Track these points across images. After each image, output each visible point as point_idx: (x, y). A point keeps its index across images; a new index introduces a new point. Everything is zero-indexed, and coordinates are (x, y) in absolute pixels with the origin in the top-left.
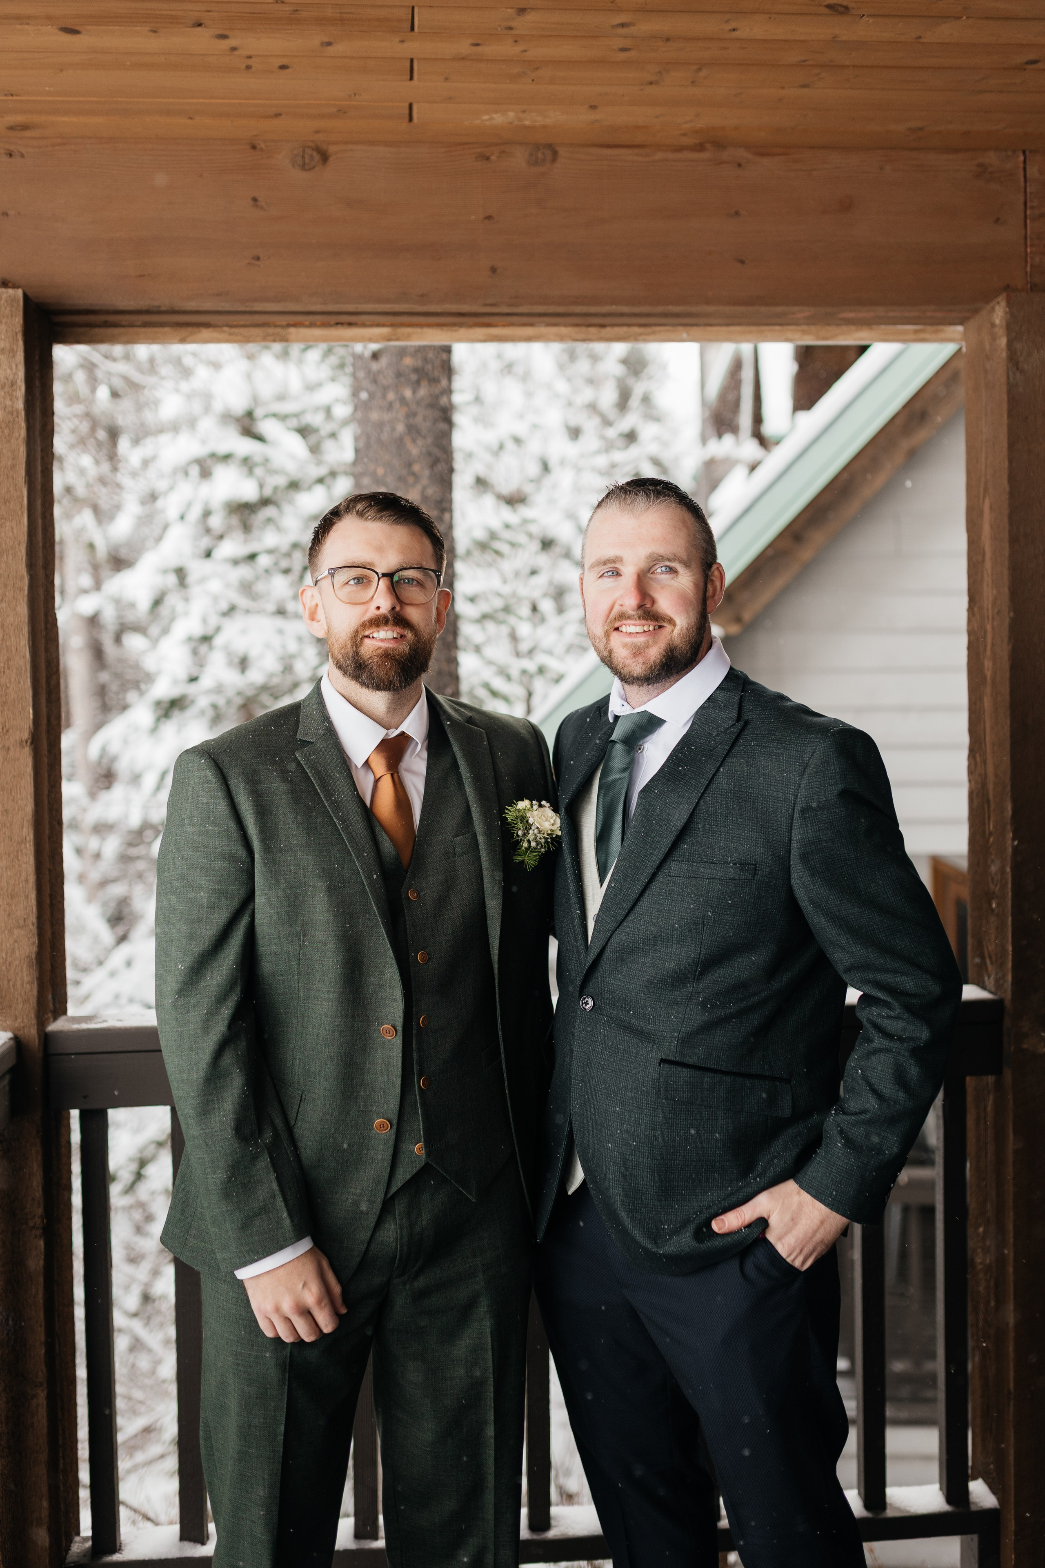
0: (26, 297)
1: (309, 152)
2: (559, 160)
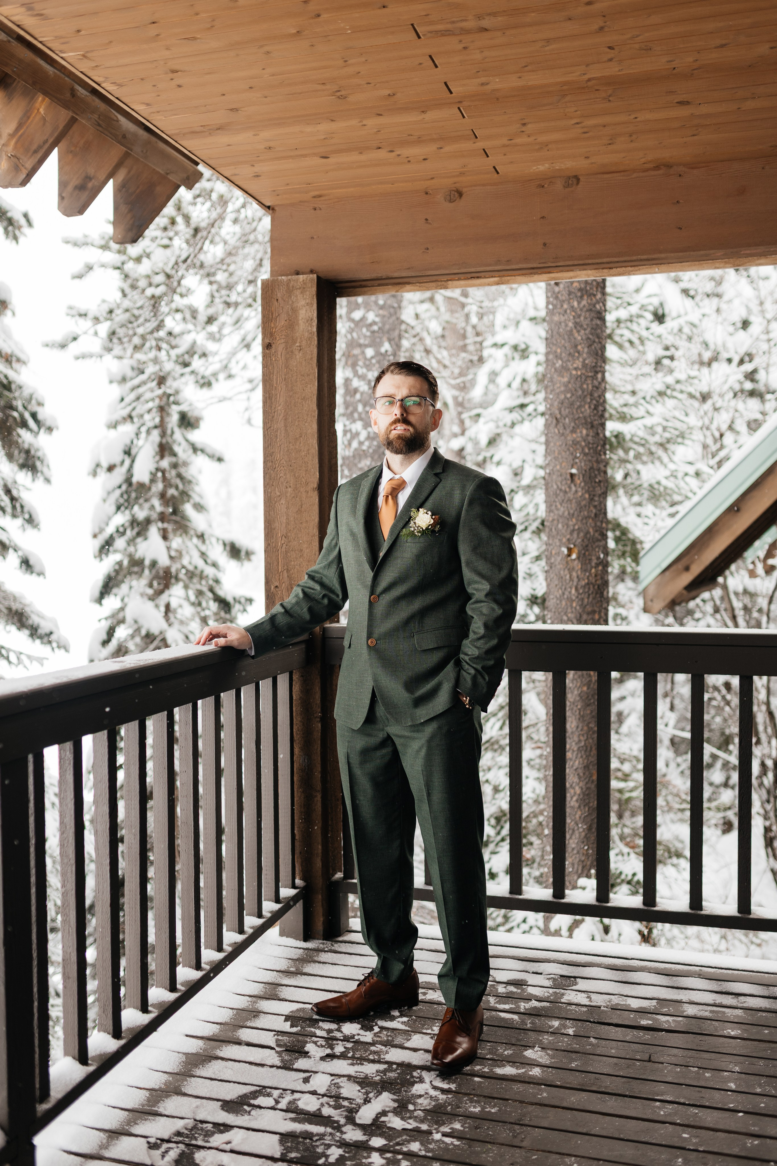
1: (453, 192)
2: (581, 183)
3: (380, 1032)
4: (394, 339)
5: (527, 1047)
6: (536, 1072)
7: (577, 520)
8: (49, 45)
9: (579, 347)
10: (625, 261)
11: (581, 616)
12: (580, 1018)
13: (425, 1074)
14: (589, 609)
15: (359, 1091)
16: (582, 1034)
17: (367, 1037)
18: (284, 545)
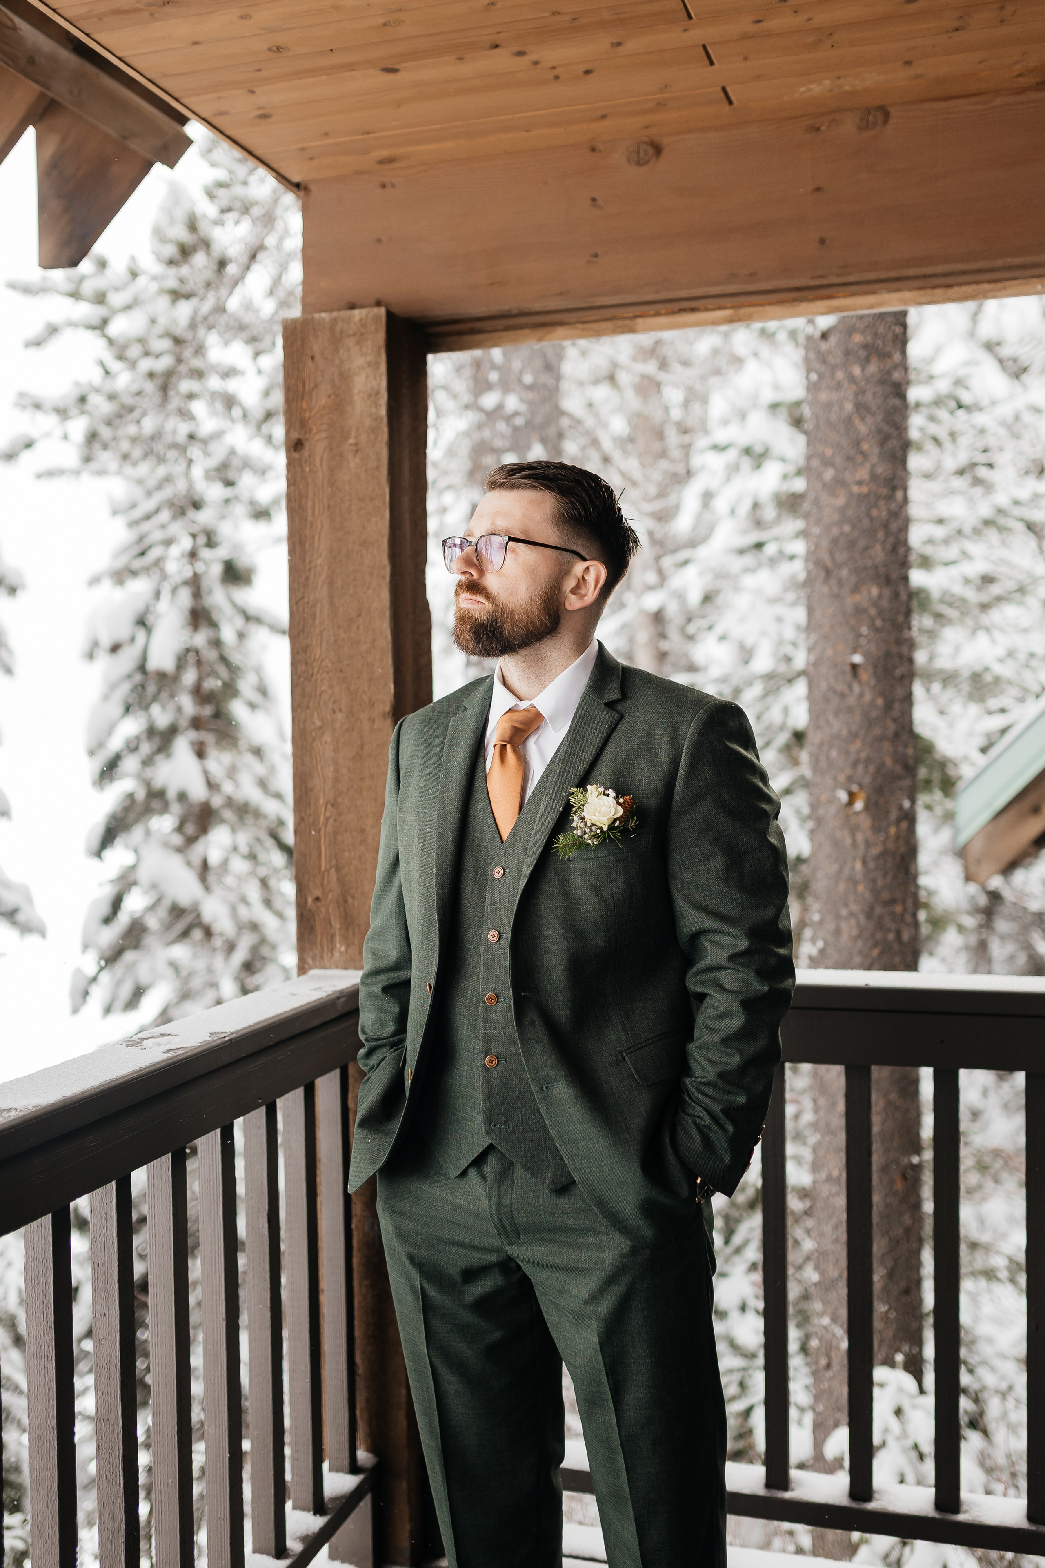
0: (390, 315)
1: (643, 147)
2: (891, 120)
10: (979, 271)
18: (331, 821)
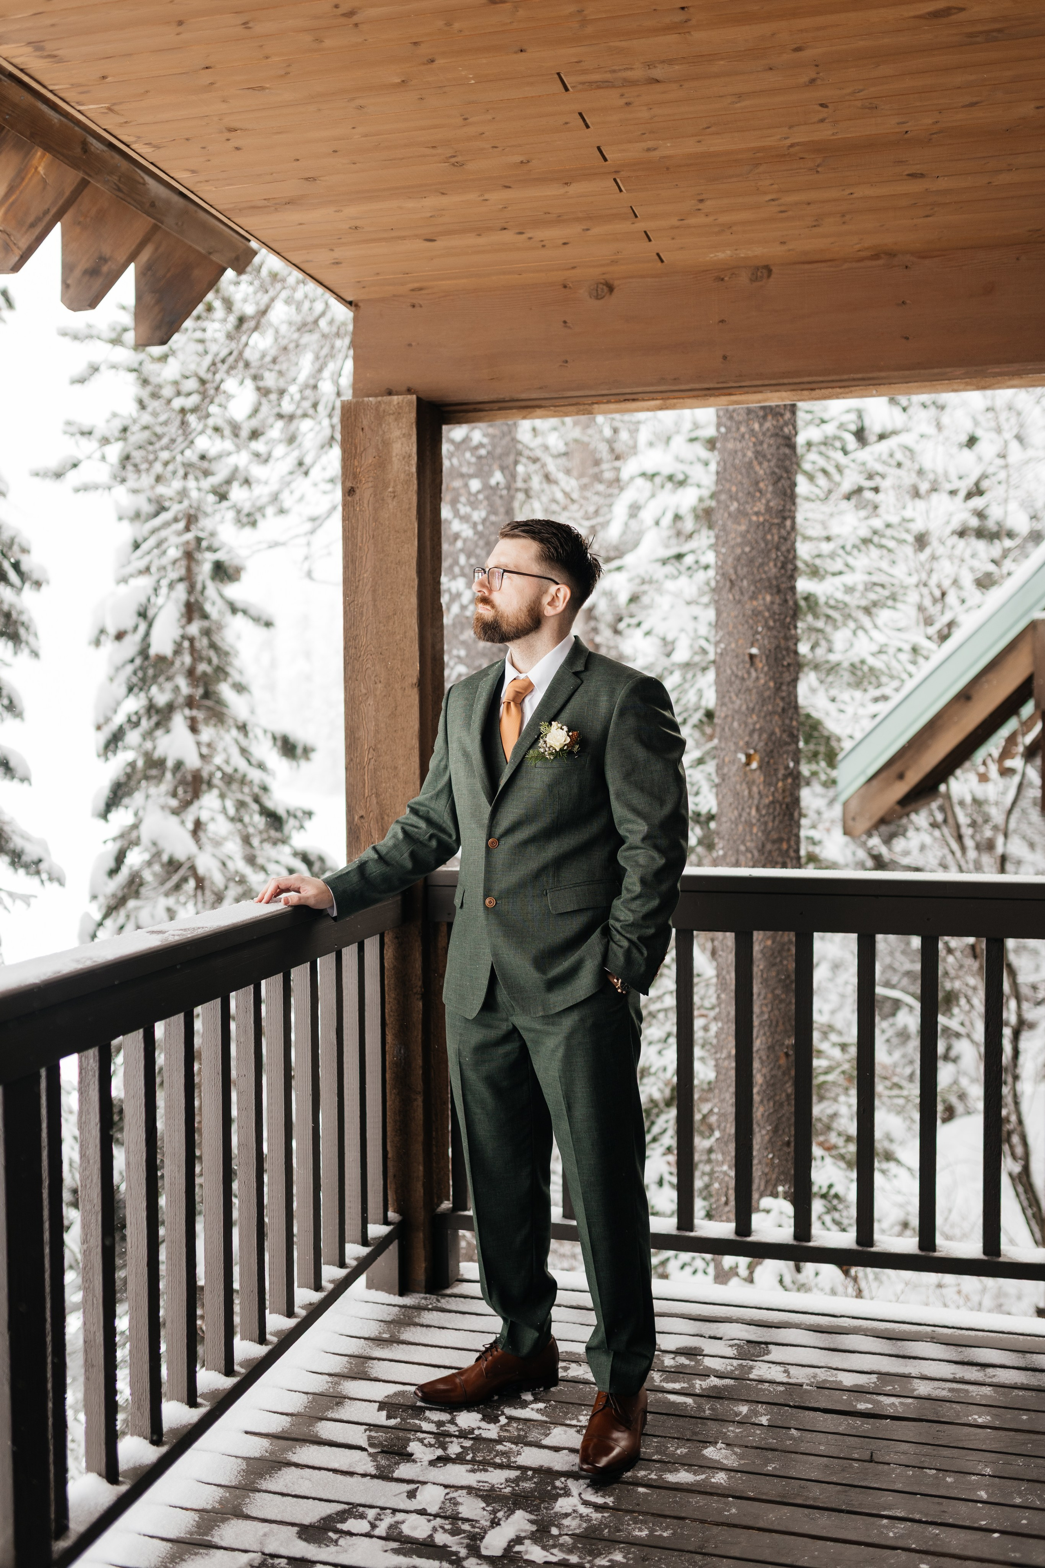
1: (601, 286)
2: (773, 276)
3: (508, 1424)
4: (507, 467)
5: (706, 1443)
6: (720, 1478)
7: (758, 717)
8: (62, 95)
9: (762, 485)
10: (833, 381)
11: (763, 846)
12: (775, 1401)
13: (571, 1484)
14: (774, 835)
15: (484, 1509)
16: (779, 1423)
17: (491, 1431)
18: (372, 761)
